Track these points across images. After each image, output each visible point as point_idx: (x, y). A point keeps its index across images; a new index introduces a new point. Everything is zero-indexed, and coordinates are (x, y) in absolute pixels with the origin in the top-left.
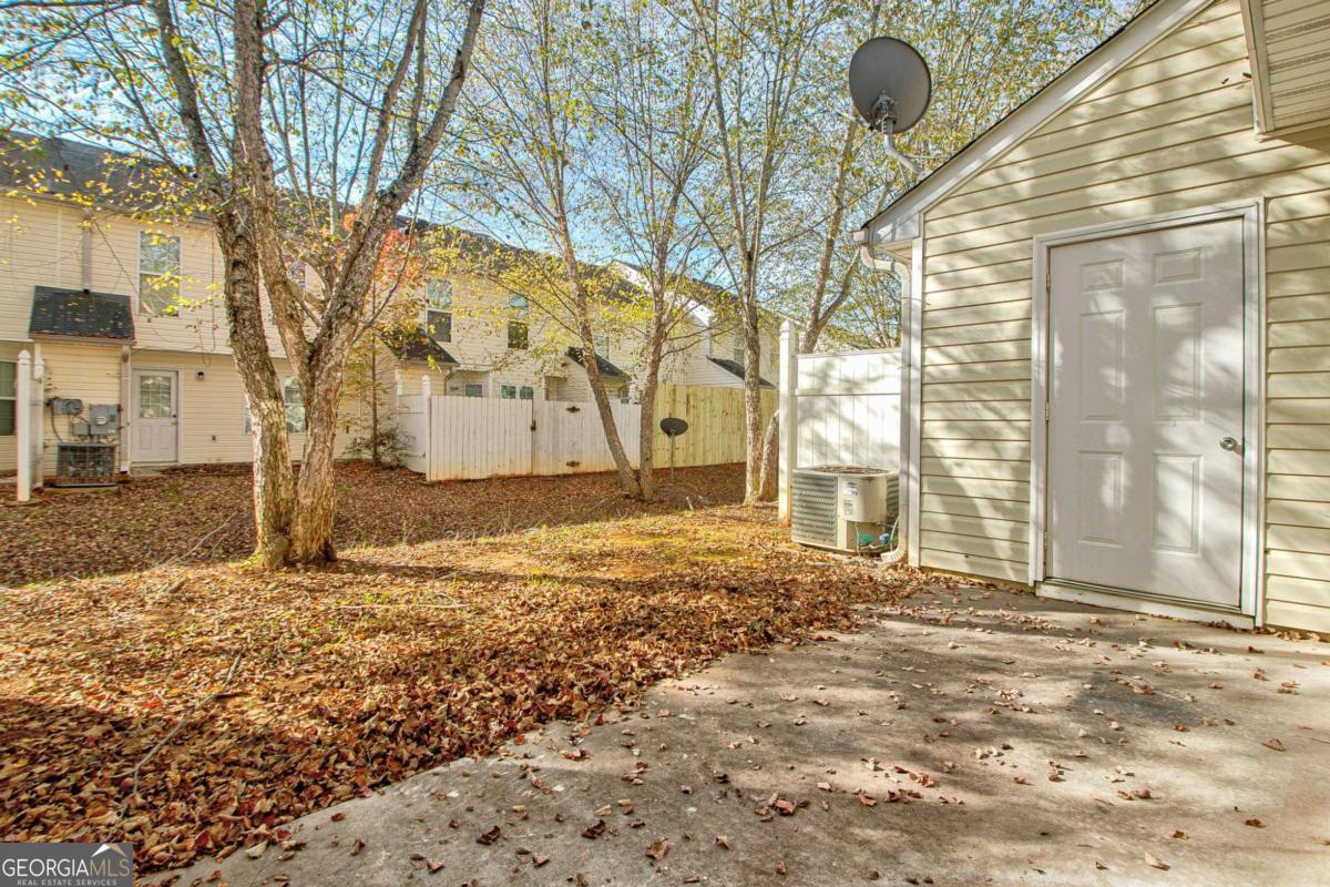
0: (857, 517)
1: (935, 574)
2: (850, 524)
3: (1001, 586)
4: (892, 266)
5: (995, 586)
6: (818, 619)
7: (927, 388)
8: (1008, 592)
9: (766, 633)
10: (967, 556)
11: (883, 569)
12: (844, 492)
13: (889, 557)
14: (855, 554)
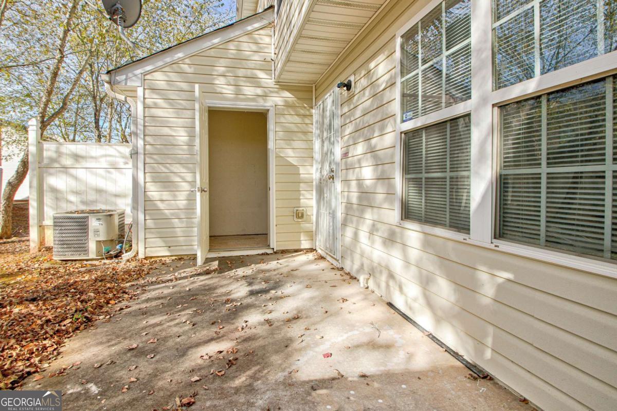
0: (102, 238)
1: (153, 260)
2: (98, 242)
3: (185, 258)
4: (126, 98)
5: (183, 259)
6: (111, 299)
7: (147, 165)
8: (189, 259)
9: (86, 317)
10: (170, 247)
11: (125, 262)
12: (94, 223)
13: (126, 256)
14: (103, 259)
